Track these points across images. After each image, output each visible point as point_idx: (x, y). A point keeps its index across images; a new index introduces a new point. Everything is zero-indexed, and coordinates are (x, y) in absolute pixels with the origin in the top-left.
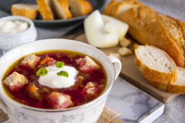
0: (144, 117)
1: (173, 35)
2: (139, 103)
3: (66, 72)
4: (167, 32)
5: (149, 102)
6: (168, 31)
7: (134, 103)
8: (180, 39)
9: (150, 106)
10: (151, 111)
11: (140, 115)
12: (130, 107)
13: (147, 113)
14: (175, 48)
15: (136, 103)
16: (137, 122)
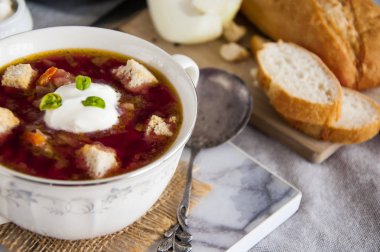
1: (333, 20)
2: (251, 188)
4: (321, 15)
5: (270, 187)
6: (323, 11)
7: (238, 189)
8: (349, 28)
9: (273, 197)
10: (273, 208)
12: (231, 197)
13: (265, 212)
14: (338, 50)
15: (243, 189)
16: (242, 232)
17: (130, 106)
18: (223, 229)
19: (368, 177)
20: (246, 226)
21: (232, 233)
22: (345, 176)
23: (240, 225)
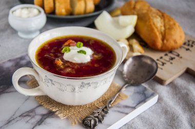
0: (141, 104)
2: (138, 93)
5: (146, 92)
7: (132, 93)
9: (147, 96)
10: (147, 100)
11: (137, 102)
13: (144, 101)
15: (135, 93)
16: (134, 108)
18: (127, 107)
19: (185, 91)
20: (136, 106)
21: (130, 109)
22: (176, 90)
23: (134, 106)
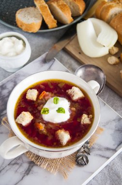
2: (118, 130)
3: (63, 109)
7: (114, 130)
11: (118, 143)
12: (111, 134)
16: (115, 150)
17: (74, 109)
18: (108, 149)
20: (117, 147)
21: (111, 151)
